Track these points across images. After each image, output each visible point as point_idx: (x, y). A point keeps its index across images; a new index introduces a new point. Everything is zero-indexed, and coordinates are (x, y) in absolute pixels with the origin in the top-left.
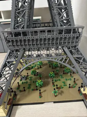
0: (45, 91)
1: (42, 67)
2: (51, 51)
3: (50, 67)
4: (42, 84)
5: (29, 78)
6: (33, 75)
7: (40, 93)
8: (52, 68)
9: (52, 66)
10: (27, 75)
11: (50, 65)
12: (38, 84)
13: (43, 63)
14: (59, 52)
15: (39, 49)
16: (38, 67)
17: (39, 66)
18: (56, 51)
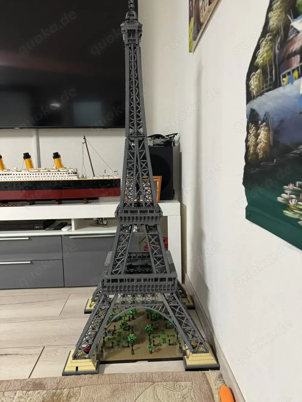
0: (139, 348)
1: (135, 317)
2: (147, 297)
3: (148, 318)
4: (135, 339)
5: (117, 333)
6: (122, 329)
7: (132, 350)
8: (151, 320)
9: (151, 316)
10: (114, 329)
11: (148, 315)
12: (131, 338)
13: (137, 312)
14: (155, 299)
15: (134, 295)
16: (129, 317)
17: (131, 316)
18: (153, 298)
